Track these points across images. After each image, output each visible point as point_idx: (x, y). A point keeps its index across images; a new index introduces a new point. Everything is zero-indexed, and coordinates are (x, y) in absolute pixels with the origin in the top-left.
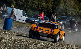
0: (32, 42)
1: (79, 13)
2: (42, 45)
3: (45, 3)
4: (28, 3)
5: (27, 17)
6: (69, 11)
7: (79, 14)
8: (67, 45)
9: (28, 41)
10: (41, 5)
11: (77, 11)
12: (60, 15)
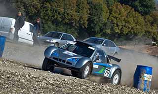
0: (32, 77)
1: (134, 29)
2: (49, 83)
3: (76, 12)
4: (46, 11)
6: (117, 25)
7: (134, 32)
8: (95, 83)
9: (27, 76)
10: (68, 14)
11: (130, 27)
12: (101, 34)
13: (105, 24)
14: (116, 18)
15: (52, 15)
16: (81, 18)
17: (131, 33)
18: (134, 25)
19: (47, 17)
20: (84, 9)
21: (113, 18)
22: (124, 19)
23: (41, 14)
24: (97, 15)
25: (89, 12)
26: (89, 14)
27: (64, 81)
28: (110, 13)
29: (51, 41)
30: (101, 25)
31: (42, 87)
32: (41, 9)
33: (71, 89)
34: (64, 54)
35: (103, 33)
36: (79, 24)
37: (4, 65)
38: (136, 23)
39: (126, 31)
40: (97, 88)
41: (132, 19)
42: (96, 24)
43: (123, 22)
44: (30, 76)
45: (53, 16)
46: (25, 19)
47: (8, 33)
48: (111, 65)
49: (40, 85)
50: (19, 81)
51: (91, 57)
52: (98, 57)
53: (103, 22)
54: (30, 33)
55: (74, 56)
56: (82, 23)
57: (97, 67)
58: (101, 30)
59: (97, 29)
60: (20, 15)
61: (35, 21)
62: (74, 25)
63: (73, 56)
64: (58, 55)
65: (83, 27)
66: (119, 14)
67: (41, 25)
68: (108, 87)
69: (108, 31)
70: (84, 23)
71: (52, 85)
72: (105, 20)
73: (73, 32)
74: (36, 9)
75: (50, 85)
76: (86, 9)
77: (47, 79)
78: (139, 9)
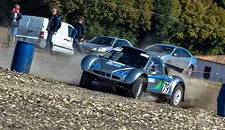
14: (191, 16)
15: (100, 13)
16: (142, 16)
17: (213, 37)
18: (217, 26)
19: (93, 16)
20: (146, 3)
21: (187, 17)
22: (203, 17)
23: (85, 12)
24: (165, 11)
25: (152, 8)
26: (153, 11)
27: (118, 106)
28: (183, 9)
29: (99, 50)
30: (169, 26)
31: (86, 115)
32: (84, 4)
33: (127, 118)
34: (109, 65)
35: (173, 38)
37: (33, 85)
38: (220, 24)
39: (205, 35)
40: (165, 116)
41: (214, 17)
42: (163, 25)
43: (202, 22)
44: (68, 100)
45: (102, 14)
46: (62, 19)
47: (37, 38)
48: (171, 77)
49: (84, 113)
50: (54, 107)
51: (145, 68)
52: (153, 67)
53: (173, 23)
54: (69, 38)
55: (122, 67)
56: (143, 23)
57: (153, 81)
58: (170, 34)
60: (55, 13)
61: (76, 21)
62: (131, 27)
63: (120, 68)
64: (100, 67)
65: (145, 29)
67: (85, 27)
68: (181, 115)
69: (181, 35)
70: (146, 24)
71: (101, 112)
72: (176, 20)
73: (130, 37)
74: (77, 4)
75: (98, 113)
76: (148, 3)
77: (94, 104)
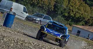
0: (35, 45)
1: (83, 15)
5: (27, 14)
9: (32, 44)
11: (81, 13)
13: (65, 10)
14: (72, 6)
16: (50, 4)
18: (83, 12)
19: (28, 1)
21: (70, 7)
22: (78, 7)
24: (60, 3)
25: (55, 0)
26: (55, 2)
28: (69, 3)
30: (62, 10)
35: (63, 15)
36: (48, 8)
38: (85, 11)
39: (78, 15)
42: (59, 9)
43: (77, 10)
47: (9, 11)
50: (29, 47)
53: (64, 8)
54: (24, 12)
58: (62, 13)
59: (59, 12)
62: (45, 8)
65: (50, 10)
66: (75, 4)
69: (66, 14)
70: (51, 8)
78: (88, 2)
